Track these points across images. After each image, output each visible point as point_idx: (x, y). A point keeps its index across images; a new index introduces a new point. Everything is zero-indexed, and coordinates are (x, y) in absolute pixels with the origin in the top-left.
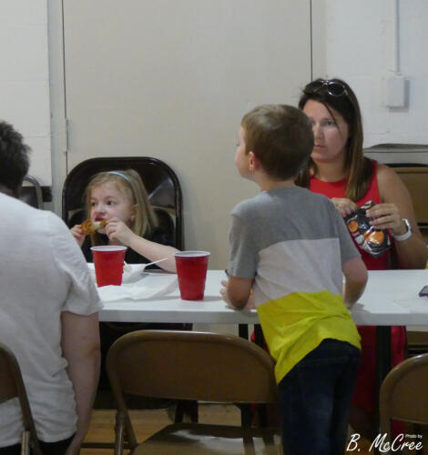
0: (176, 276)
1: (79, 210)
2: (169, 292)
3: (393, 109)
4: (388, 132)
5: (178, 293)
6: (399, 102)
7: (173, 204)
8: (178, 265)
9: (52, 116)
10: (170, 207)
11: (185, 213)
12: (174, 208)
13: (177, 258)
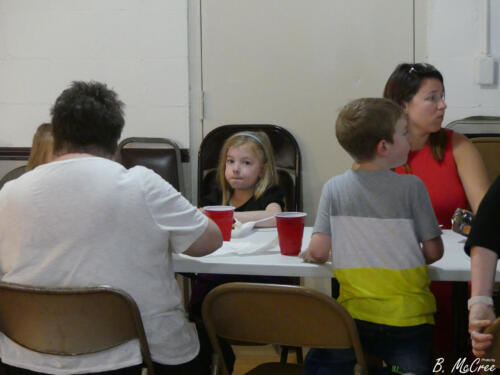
0: (276, 229)
1: (212, 170)
2: (270, 247)
3: (484, 86)
4: (480, 106)
5: (278, 248)
6: (490, 80)
7: (292, 165)
8: (278, 224)
9: (190, 88)
10: (290, 168)
11: (304, 173)
12: (293, 168)
13: (278, 218)
